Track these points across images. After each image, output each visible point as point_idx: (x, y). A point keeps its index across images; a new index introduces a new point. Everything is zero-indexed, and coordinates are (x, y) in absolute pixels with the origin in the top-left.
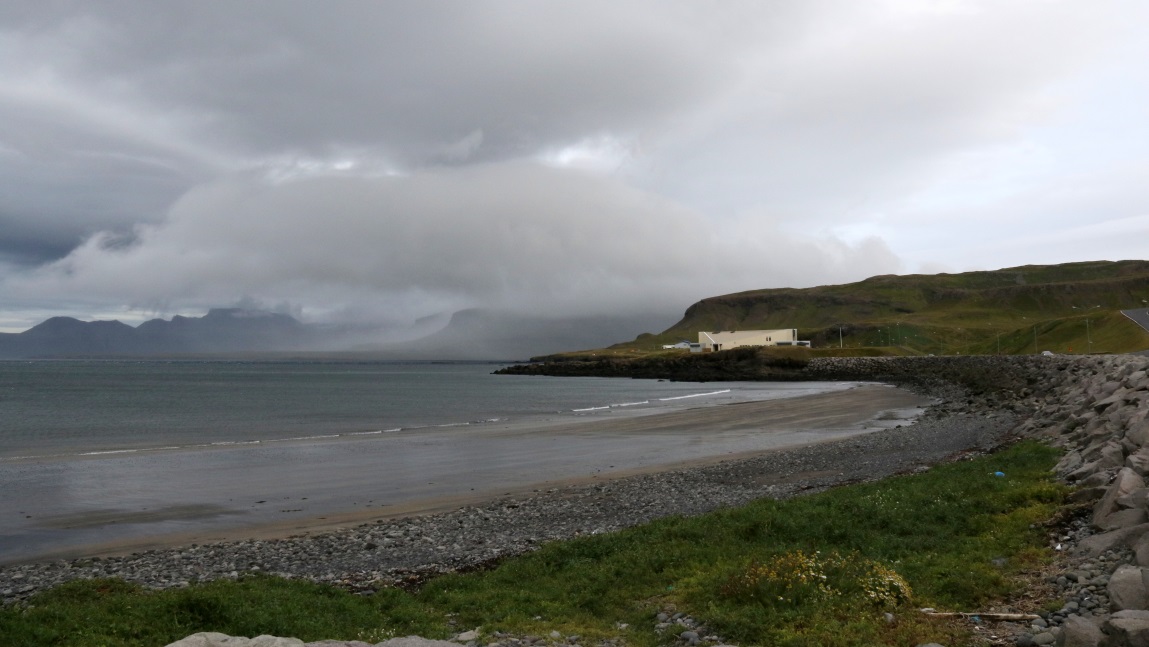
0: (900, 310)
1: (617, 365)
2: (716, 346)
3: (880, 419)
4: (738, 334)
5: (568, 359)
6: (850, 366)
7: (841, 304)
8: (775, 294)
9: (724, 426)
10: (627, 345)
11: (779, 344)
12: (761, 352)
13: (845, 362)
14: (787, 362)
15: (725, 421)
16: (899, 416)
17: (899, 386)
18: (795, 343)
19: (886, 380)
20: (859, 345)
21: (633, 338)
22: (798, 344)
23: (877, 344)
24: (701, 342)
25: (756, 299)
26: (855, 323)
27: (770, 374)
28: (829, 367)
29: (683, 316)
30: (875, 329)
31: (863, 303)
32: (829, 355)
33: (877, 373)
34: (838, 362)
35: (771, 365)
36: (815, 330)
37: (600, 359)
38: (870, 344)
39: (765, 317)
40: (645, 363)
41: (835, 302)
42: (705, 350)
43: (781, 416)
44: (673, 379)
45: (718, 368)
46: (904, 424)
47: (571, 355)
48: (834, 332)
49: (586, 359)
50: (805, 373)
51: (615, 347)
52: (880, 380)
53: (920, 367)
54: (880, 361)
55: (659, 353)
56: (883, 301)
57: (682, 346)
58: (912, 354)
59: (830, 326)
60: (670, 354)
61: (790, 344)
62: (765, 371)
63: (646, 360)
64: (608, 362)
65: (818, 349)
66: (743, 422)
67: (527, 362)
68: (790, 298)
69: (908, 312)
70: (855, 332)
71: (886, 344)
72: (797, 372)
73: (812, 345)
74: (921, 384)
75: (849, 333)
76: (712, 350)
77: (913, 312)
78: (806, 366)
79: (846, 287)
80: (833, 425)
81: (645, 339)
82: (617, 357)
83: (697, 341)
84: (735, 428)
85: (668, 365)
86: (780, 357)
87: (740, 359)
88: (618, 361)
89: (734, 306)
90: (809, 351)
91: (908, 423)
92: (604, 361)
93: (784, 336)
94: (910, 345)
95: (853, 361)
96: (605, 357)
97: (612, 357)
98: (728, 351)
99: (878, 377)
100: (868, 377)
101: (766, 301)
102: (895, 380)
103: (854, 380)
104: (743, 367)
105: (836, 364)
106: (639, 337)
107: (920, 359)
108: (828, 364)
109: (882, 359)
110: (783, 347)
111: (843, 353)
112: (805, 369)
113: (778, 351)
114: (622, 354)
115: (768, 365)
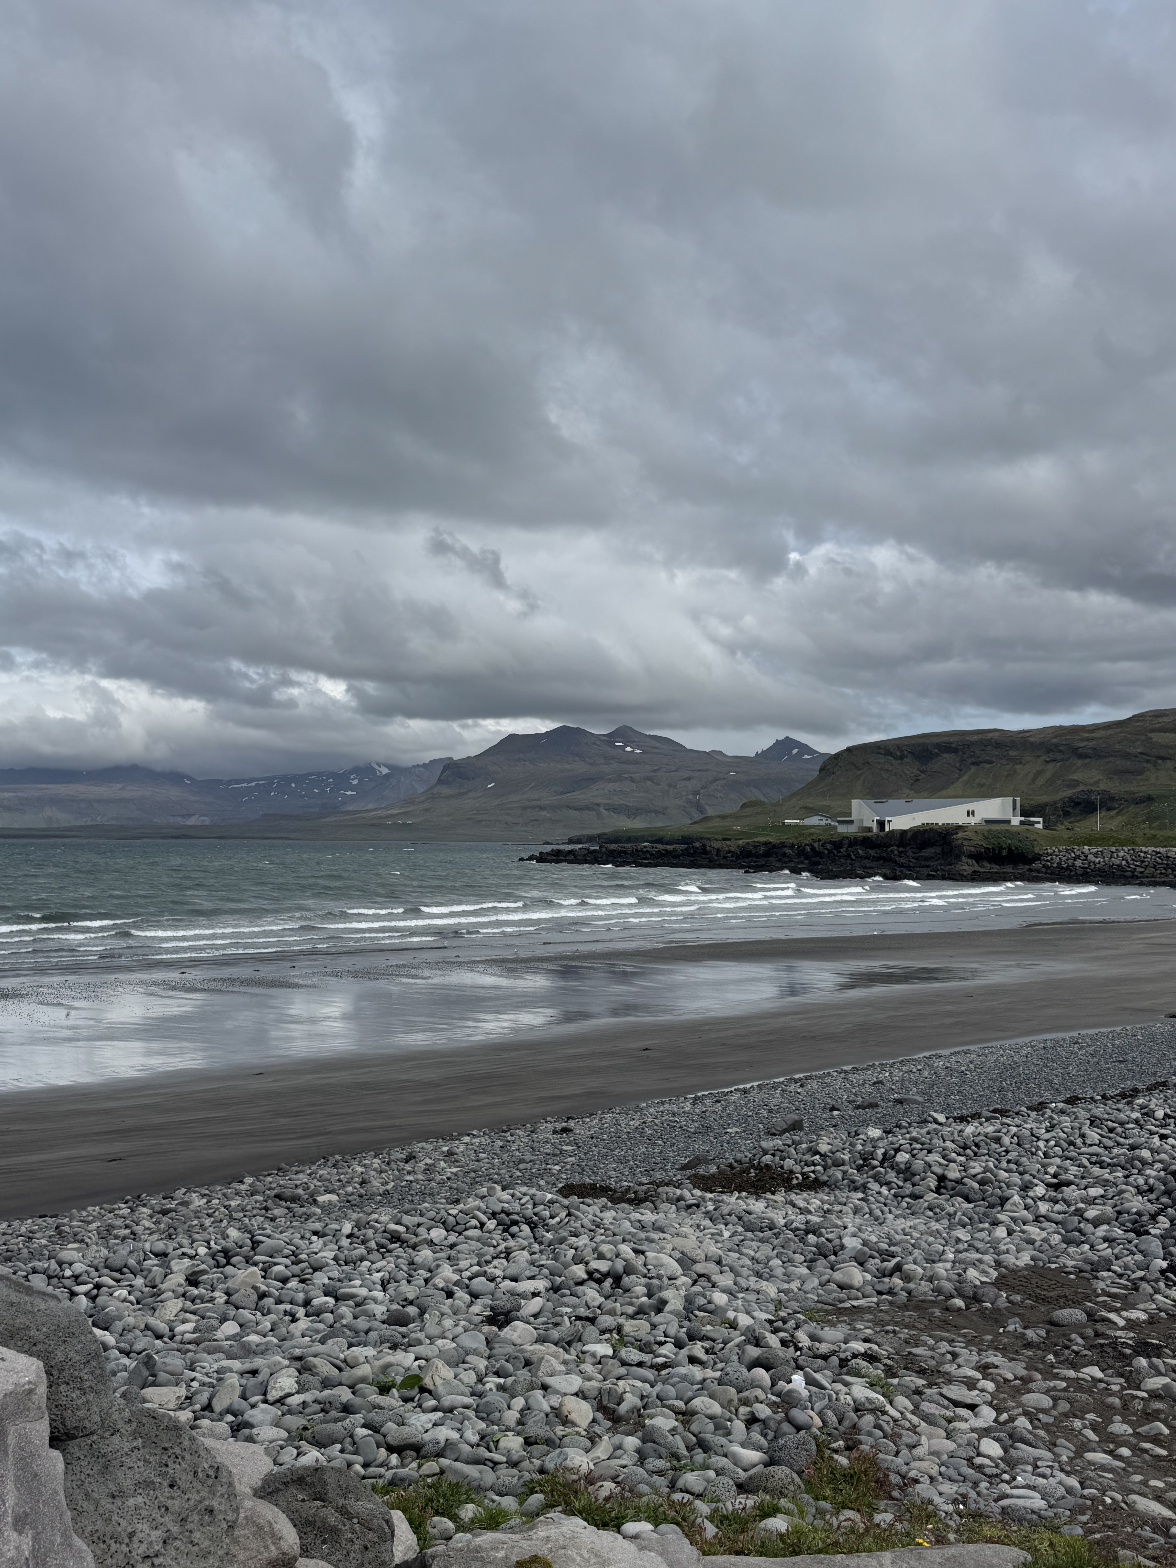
2: (881, 825)
4: (918, 804)
6: (1117, 862)
7: (1087, 756)
8: (974, 738)
10: (724, 818)
11: (988, 822)
12: (961, 834)
13: (1107, 855)
14: (1005, 852)
18: (1016, 820)
22: (1022, 823)
24: (854, 816)
25: (938, 746)
26: (1116, 788)
28: (1078, 863)
29: (816, 772)
31: (1127, 755)
32: (1080, 844)
34: (1096, 855)
35: (977, 857)
36: (1046, 800)
39: (956, 776)
40: (763, 849)
41: (1077, 753)
42: (863, 829)
45: (888, 860)
50: (1038, 870)
56: (1164, 752)
57: (820, 821)
61: (1008, 822)
62: (967, 866)
63: (767, 843)
64: (704, 846)
65: (1057, 831)
68: (998, 745)
72: (1022, 870)
73: (1047, 825)
76: (875, 829)
78: (1039, 859)
81: (753, 809)
82: (716, 839)
83: (850, 815)
85: (801, 852)
86: (991, 843)
87: (923, 846)
88: (719, 845)
89: (901, 757)
90: (1041, 834)
92: (697, 844)
93: (997, 808)
95: (1122, 854)
96: (698, 839)
98: (904, 832)
101: (955, 751)
104: (929, 859)
105: (1091, 857)
108: (1078, 857)
110: (994, 826)
111: (1103, 839)
112: (1036, 865)
113: (988, 834)
115: (972, 856)
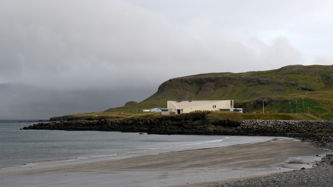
0: (304, 89)
1: (112, 123)
2: (179, 111)
3: (290, 163)
4: (194, 103)
5: (77, 118)
6: (269, 126)
7: (264, 84)
8: (220, 76)
9: (184, 165)
10: (118, 109)
11: (221, 110)
12: (209, 115)
13: (266, 123)
14: (226, 122)
15: (184, 162)
16: (303, 161)
17: (303, 140)
18: (232, 109)
19: (294, 136)
20: (276, 112)
21: (123, 104)
22: (234, 110)
23: (288, 112)
24: (168, 108)
25: (206, 79)
26: (274, 97)
27: (214, 130)
28: (255, 127)
29: (157, 90)
30: (287, 101)
31: (279, 84)
32: (256, 119)
33: (288, 132)
34: (261, 123)
35: (216, 124)
36: (245, 101)
37: (100, 118)
38: (283, 112)
39: (213, 91)
40: (130, 122)
41: (260, 83)
42: (171, 113)
43: (222, 159)
44: (150, 133)
45: (180, 126)
46: (306, 167)
47: (80, 116)
48: (259, 103)
49: (90, 119)
50: (239, 130)
51: (111, 110)
52: (290, 136)
53: (318, 128)
54: (290, 123)
55: (140, 115)
56: (293, 82)
57: (156, 110)
58: (313, 119)
59: (256, 99)
60: (147, 116)
61: (229, 110)
62: (212, 128)
63: (131, 119)
64: (106, 121)
65: (247, 114)
66: (196, 163)
67: (48, 121)
68: (230, 79)
69: (310, 90)
70: (273, 103)
71: (294, 112)
72: (233, 129)
73: (244, 111)
74: (319, 140)
75: (269, 104)
76: (176, 113)
77: (314, 90)
78: (240, 125)
79: (267, 72)
80: (257, 166)
81: (131, 105)
82: (111, 118)
83: (166, 107)
84: (190, 166)
85: (146, 123)
86: (221, 119)
87: (195, 120)
88: (112, 120)
89: (191, 84)
90: (241, 115)
91: (310, 167)
92: (103, 120)
93: (225, 104)
94: (311, 113)
95: (271, 123)
96: (103, 118)
97: (108, 118)
98: (187, 114)
99: (288, 134)
100: (283, 134)
101: (213, 81)
102: (300, 137)
103: (272, 136)
104: (197, 125)
105: (259, 124)
106: (127, 104)
107: (318, 123)
108: (255, 124)
109: (291, 122)
110: (223, 112)
111: (265, 117)
112: (239, 128)
113: (220, 115)
114: (115, 115)
115: (213, 124)
